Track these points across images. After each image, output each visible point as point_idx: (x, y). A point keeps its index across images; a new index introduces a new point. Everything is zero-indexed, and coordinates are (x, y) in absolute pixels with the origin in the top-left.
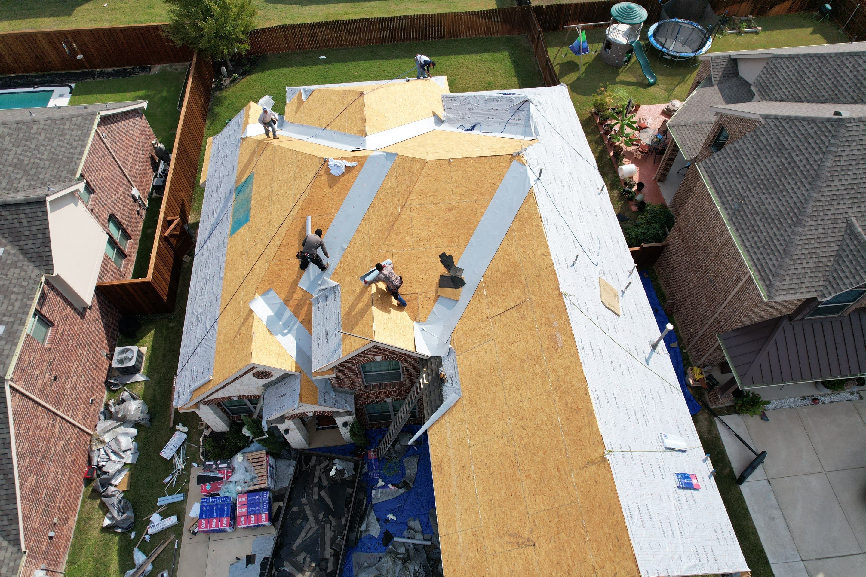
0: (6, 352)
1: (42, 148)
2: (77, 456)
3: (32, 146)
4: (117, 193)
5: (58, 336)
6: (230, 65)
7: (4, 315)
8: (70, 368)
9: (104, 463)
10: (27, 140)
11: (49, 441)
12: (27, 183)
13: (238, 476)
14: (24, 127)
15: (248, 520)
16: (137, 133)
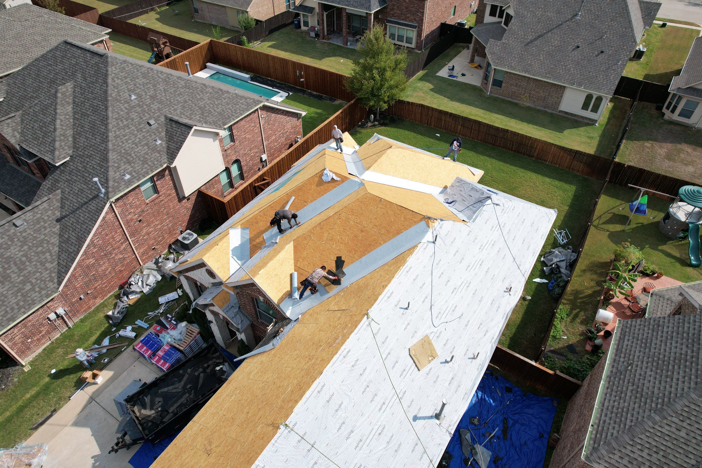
0: (120, 188)
1: (220, 106)
2: (125, 270)
3: (216, 103)
4: (251, 150)
5: (157, 201)
6: (378, 116)
7: (135, 172)
8: (152, 222)
9: (133, 283)
10: (216, 99)
11: (114, 249)
12: (198, 118)
13: (175, 333)
14: (221, 93)
15: (158, 361)
16: (289, 126)
